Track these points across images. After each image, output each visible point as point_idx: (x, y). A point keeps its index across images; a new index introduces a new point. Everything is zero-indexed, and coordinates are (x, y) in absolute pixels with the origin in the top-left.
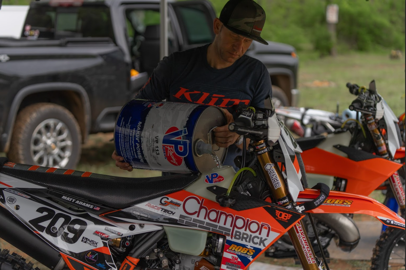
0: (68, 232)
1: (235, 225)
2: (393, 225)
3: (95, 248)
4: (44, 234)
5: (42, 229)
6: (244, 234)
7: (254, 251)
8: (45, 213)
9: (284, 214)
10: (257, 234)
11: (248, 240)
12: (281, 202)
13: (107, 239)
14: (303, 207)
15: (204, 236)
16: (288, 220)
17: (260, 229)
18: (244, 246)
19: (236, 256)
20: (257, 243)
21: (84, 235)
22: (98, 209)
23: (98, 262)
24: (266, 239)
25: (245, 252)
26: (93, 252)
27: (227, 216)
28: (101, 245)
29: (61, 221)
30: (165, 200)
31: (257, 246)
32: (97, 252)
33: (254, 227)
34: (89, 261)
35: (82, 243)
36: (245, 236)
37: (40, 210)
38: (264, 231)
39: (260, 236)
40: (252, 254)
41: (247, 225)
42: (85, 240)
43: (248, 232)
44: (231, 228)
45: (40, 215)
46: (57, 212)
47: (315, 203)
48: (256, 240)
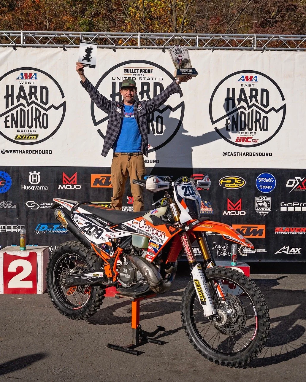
0: (95, 234)
1: (153, 233)
2: (231, 239)
3: (105, 242)
4: (85, 234)
5: (85, 231)
6: (156, 237)
7: (159, 246)
8: (88, 225)
9: (172, 228)
10: (160, 237)
11: (157, 240)
12: (176, 224)
13: (110, 239)
14: (188, 227)
15: (144, 238)
16: (173, 231)
17: (161, 235)
18: (155, 243)
19: (153, 248)
20: (160, 242)
21: (102, 236)
22: (109, 224)
23: (106, 249)
24: (163, 240)
25: (156, 247)
26: (105, 244)
27: (151, 228)
28: (108, 241)
29: (94, 228)
30: (134, 221)
31: (160, 243)
32: (106, 244)
33: (159, 234)
34: (103, 248)
35: (101, 239)
36: (156, 238)
37: (86, 223)
38: (163, 236)
39: (161, 239)
40: (158, 247)
41: (157, 233)
42: (102, 238)
43: (157, 236)
44: (152, 234)
45: (86, 225)
46: (93, 224)
47: (192, 223)
48: (160, 241)
